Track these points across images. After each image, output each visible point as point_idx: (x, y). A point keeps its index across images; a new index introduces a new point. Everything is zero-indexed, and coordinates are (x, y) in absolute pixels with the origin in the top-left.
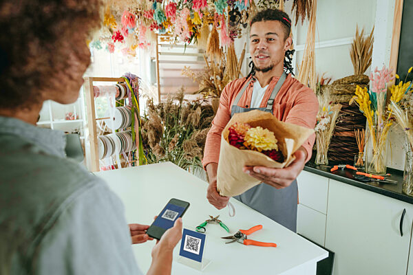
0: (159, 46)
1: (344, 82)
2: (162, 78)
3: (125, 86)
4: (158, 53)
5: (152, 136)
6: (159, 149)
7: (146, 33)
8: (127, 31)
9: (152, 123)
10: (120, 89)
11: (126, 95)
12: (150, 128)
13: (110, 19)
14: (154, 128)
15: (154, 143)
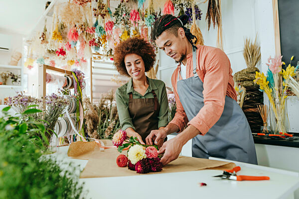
0: (93, 62)
1: (243, 72)
2: (95, 86)
3: (72, 79)
4: (91, 67)
5: (90, 125)
6: (96, 135)
7: (85, 49)
8: (70, 46)
9: (90, 113)
10: (68, 79)
11: (72, 86)
12: (89, 118)
13: (57, 36)
14: (92, 118)
15: (92, 131)
